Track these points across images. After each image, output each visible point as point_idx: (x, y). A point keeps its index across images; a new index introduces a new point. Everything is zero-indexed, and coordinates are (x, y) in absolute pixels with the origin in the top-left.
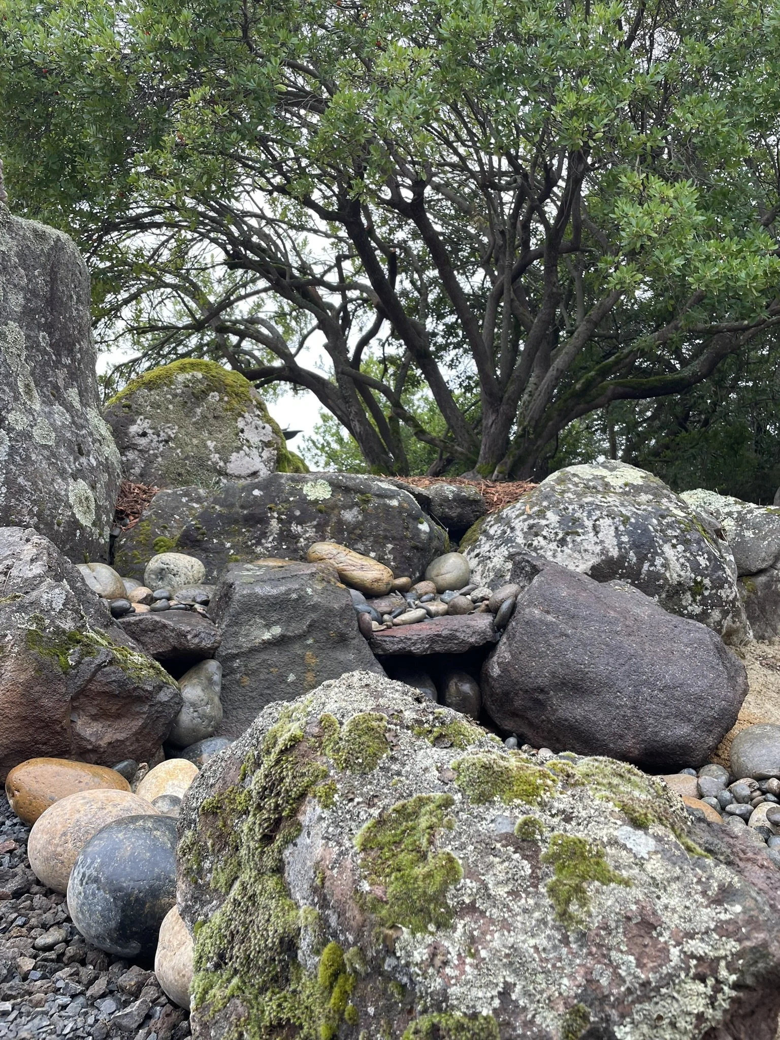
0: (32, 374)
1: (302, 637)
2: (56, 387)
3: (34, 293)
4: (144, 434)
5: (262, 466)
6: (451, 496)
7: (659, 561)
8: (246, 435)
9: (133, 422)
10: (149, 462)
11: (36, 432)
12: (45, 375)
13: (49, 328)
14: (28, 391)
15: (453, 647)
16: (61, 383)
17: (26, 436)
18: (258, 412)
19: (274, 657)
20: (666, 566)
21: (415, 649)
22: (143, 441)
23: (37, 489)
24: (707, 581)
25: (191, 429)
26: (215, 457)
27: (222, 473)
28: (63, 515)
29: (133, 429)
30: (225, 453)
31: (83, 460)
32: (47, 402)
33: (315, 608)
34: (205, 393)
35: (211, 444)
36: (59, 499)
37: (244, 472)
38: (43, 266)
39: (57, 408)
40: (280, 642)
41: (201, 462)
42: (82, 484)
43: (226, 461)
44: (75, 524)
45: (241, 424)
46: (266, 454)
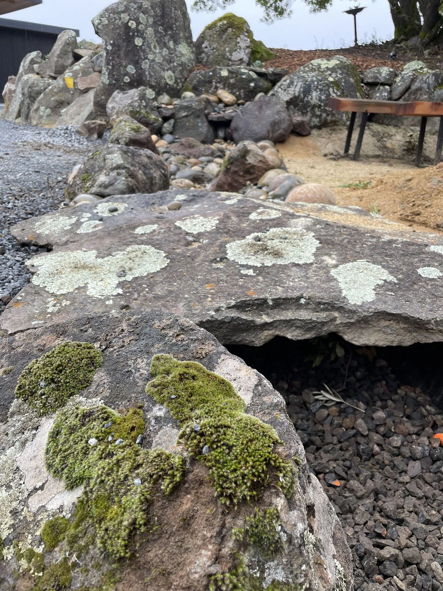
0: (157, 41)
1: (190, 115)
2: (165, 43)
3: (157, 16)
4: (206, 47)
5: (245, 56)
6: (271, 72)
7: (310, 97)
8: (240, 44)
9: (203, 43)
10: (208, 57)
11: (156, 59)
12: (161, 40)
13: (162, 25)
14: (155, 47)
15: (223, 120)
16: (166, 41)
17: (153, 61)
18: (246, 34)
19: (185, 119)
20: (311, 99)
21: (214, 120)
22: (206, 50)
23: (155, 75)
24: (322, 104)
25: (222, 43)
26: (228, 54)
27: (230, 60)
28: (163, 81)
29: (204, 45)
30: (231, 52)
31: (171, 65)
32: (161, 48)
33: (194, 109)
34: (226, 29)
35: (227, 49)
36: (163, 77)
37: (237, 59)
38: (159, 6)
39: (165, 49)
40: (186, 116)
41: (224, 56)
42: (170, 72)
43: (231, 55)
44: (167, 84)
45: (239, 40)
46: (247, 51)
